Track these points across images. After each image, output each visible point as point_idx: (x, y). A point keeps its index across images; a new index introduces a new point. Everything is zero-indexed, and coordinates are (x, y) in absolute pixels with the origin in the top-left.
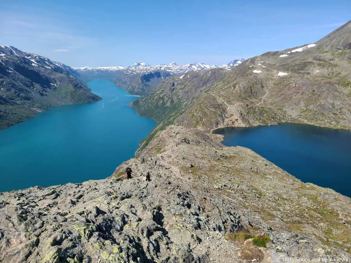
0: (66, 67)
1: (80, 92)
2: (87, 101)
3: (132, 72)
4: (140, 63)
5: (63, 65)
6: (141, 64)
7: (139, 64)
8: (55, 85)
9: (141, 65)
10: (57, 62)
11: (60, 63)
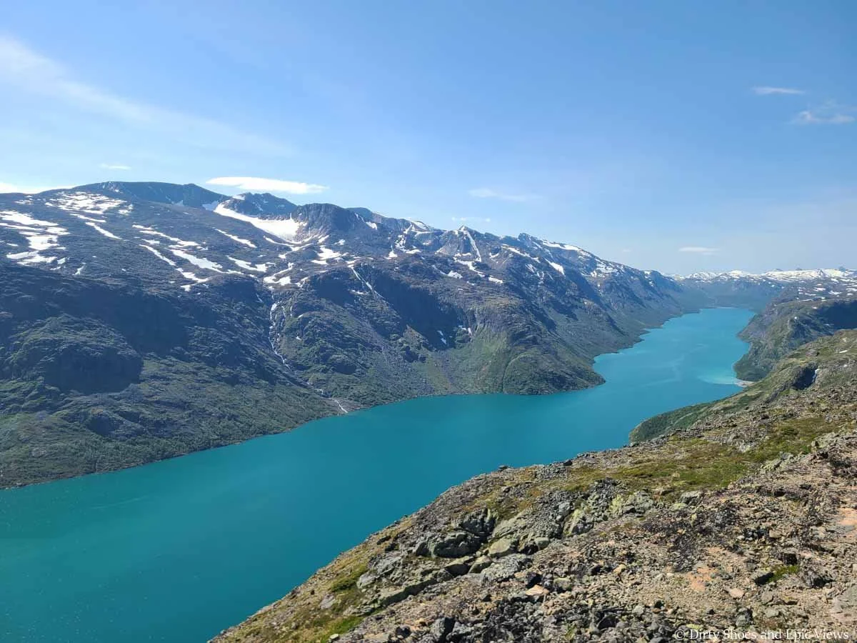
0: (633, 275)
1: (522, 356)
2: (526, 388)
5: (626, 269)
8: (469, 329)
10: (614, 264)
11: (620, 265)
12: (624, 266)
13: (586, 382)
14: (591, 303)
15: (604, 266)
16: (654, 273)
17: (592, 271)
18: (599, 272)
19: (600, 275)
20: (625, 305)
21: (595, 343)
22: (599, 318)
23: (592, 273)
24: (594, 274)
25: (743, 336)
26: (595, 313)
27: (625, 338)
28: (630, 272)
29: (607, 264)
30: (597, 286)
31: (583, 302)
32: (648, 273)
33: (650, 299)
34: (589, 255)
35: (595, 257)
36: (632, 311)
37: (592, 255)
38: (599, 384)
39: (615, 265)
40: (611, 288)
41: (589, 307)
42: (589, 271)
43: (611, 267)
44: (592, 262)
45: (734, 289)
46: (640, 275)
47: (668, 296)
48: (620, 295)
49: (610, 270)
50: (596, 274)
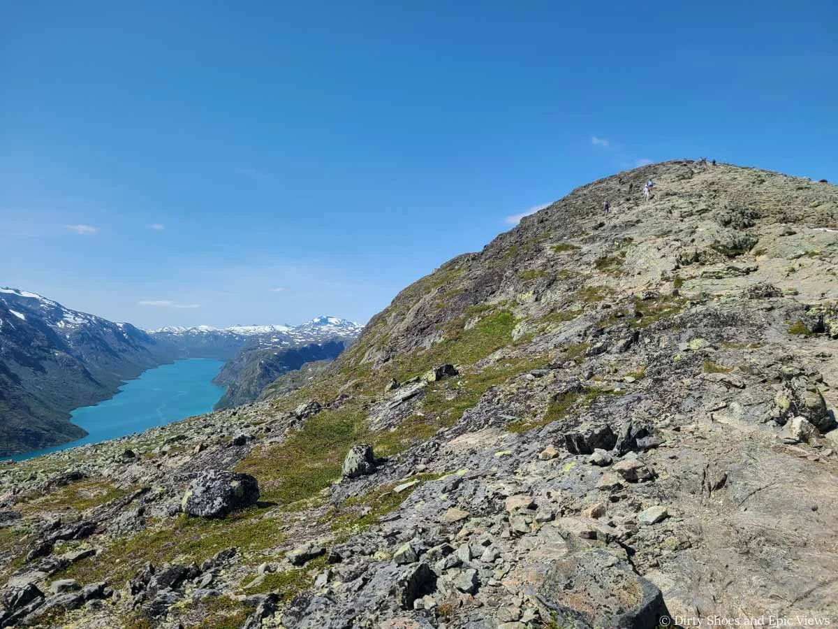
0: (106, 326)
3: (281, 341)
4: (327, 317)
5: (98, 320)
6: (330, 320)
7: (324, 321)
9: (330, 323)
10: (84, 314)
11: (91, 316)
12: (96, 317)
13: (65, 436)
14: (63, 354)
15: (72, 317)
16: (127, 326)
17: (59, 321)
18: (67, 322)
19: (69, 326)
20: (99, 357)
21: (70, 398)
22: (73, 370)
23: (58, 324)
24: (61, 325)
25: (218, 382)
26: (68, 365)
27: (103, 391)
28: (102, 323)
29: (76, 314)
30: (65, 337)
31: (53, 353)
32: (121, 325)
33: (124, 351)
34: (53, 304)
35: (60, 306)
36: (106, 363)
37: (56, 303)
38: (82, 437)
39: (85, 316)
40: (83, 339)
41: (61, 358)
42: (55, 320)
43: (80, 317)
44: (58, 312)
45: (204, 341)
46: (113, 327)
47: (143, 348)
48: (93, 346)
49: (79, 321)
50: (63, 324)
